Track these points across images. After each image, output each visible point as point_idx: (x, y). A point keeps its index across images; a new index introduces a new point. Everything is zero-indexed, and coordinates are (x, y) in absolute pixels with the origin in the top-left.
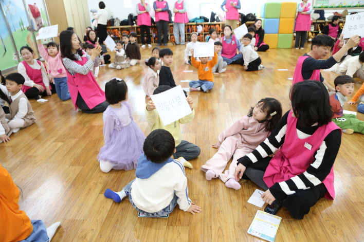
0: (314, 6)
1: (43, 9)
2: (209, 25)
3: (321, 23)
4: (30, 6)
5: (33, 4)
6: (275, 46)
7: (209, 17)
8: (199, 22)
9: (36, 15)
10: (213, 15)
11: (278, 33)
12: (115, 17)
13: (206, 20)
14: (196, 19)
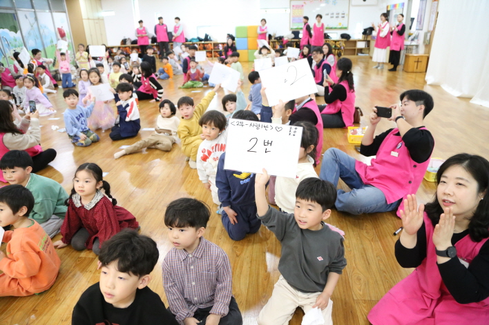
0: (292, 27)
1: (68, 31)
2: (203, 44)
3: (297, 42)
4: (59, 29)
5: (60, 27)
6: (246, 60)
7: (203, 37)
8: (194, 41)
9: (63, 35)
10: (207, 36)
11: (248, 49)
12: (127, 37)
13: (201, 40)
14: (193, 39)
